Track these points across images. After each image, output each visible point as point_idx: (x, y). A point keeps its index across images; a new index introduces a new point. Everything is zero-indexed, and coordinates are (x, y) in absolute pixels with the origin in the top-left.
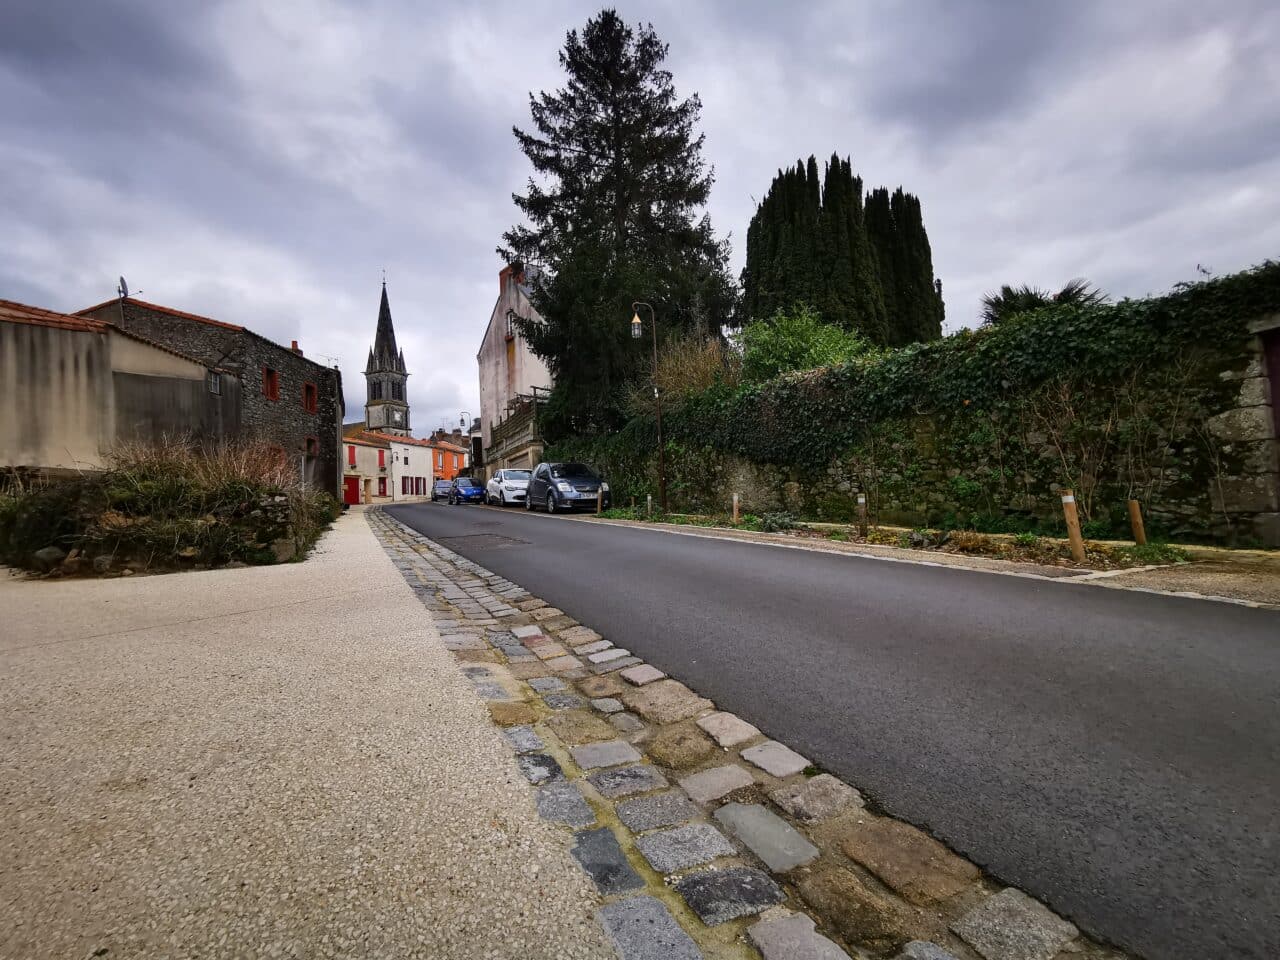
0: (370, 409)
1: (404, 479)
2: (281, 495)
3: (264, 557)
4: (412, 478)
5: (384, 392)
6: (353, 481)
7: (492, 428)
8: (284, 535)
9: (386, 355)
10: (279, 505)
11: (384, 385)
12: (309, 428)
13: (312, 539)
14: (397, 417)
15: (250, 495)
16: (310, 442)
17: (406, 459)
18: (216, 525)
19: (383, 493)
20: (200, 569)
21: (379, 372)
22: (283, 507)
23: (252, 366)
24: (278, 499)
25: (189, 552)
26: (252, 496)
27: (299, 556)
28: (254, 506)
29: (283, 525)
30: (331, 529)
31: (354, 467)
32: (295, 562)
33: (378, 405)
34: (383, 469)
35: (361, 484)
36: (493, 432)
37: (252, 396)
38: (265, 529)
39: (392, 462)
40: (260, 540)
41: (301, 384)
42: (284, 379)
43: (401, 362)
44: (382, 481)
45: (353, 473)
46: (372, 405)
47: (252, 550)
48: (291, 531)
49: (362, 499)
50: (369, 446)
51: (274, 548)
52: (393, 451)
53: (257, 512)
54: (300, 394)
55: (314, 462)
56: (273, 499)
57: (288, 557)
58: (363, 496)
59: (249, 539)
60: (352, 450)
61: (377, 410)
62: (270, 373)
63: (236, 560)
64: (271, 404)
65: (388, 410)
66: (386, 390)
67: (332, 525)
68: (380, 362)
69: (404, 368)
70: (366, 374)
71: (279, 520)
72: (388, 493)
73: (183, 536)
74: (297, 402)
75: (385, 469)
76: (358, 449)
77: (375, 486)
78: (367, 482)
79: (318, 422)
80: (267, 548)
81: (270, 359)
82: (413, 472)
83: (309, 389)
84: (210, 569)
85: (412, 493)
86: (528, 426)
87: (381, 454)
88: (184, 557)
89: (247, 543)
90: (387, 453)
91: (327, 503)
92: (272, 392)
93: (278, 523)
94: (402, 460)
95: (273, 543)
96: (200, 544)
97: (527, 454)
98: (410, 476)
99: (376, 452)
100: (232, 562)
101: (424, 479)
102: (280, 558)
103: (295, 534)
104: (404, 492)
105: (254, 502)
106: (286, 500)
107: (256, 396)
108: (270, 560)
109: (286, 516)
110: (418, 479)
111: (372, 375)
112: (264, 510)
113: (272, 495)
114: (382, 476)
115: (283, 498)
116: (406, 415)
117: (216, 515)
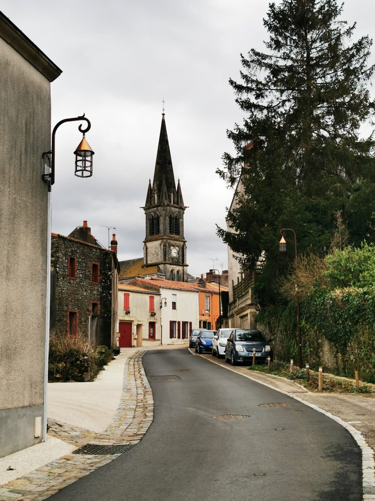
0: (149, 244)
1: (172, 323)
2: (87, 356)
3: (81, 379)
4: (179, 323)
5: (161, 227)
6: (126, 326)
7: (233, 287)
8: (87, 371)
9: (165, 188)
10: (86, 360)
11: (162, 220)
12: (94, 295)
13: (96, 373)
14: (174, 252)
15: (76, 356)
16: (94, 305)
17: (174, 304)
18: (66, 366)
19: (152, 337)
20: (61, 382)
21: (157, 206)
22: (87, 360)
23: (62, 258)
24: (85, 357)
25: (58, 376)
26: (77, 356)
27: (91, 380)
28: (77, 359)
29: (87, 367)
30: (104, 369)
31: (128, 313)
32: (90, 382)
33: (156, 240)
34: (153, 315)
35: (134, 328)
36: (234, 289)
37: (62, 278)
38: (81, 369)
39: (161, 307)
40: (79, 373)
41: (90, 265)
42: (79, 263)
43: (178, 194)
44: (152, 325)
45: (127, 318)
46: (151, 241)
47: (76, 376)
48: (89, 369)
49: (134, 343)
50: (142, 293)
51: (84, 376)
52: (162, 296)
53: (78, 362)
54: (89, 272)
55: (96, 319)
56: (84, 358)
57: (88, 380)
58: (135, 339)
59: (76, 372)
60: (127, 297)
61: (155, 246)
62: (72, 260)
63: (72, 380)
64: (72, 281)
65: (165, 246)
66: (164, 224)
67: (105, 367)
68: (159, 196)
69: (182, 202)
70: (145, 209)
71: (86, 365)
72: (157, 338)
73: (56, 370)
74: (86, 277)
75: (155, 314)
76: (131, 295)
77: (145, 331)
78: (139, 326)
79: (100, 290)
80: (81, 376)
81: (72, 251)
82: (180, 317)
83: (95, 266)
84: (64, 382)
85: (179, 337)
86: (248, 291)
87: (152, 299)
88: (57, 377)
89: (76, 373)
90: (156, 299)
91: (103, 353)
92: (72, 274)
93: (85, 367)
94: (170, 305)
95: (84, 374)
96: (61, 373)
97: (247, 315)
98: (177, 320)
99: (147, 297)
100: (71, 380)
101: (191, 323)
102: (86, 380)
103: (91, 371)
104: (172, 336)
105: (78, 358)
106: (88, 358)
107: (63, 278)
108: (82, 380)
109: (88, 364)
110: (185, 323)
111: (151, 210)
112: (81, 361)
113: (84, 356)
114: (152, 320)
115: (87, 357)
116: (183, 250)
117: (65, 363)
